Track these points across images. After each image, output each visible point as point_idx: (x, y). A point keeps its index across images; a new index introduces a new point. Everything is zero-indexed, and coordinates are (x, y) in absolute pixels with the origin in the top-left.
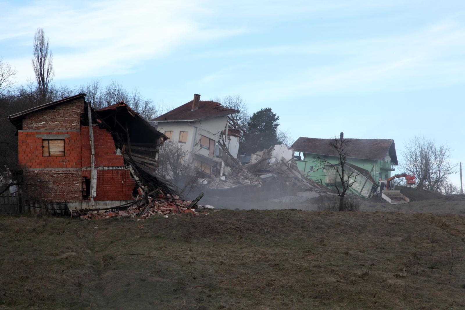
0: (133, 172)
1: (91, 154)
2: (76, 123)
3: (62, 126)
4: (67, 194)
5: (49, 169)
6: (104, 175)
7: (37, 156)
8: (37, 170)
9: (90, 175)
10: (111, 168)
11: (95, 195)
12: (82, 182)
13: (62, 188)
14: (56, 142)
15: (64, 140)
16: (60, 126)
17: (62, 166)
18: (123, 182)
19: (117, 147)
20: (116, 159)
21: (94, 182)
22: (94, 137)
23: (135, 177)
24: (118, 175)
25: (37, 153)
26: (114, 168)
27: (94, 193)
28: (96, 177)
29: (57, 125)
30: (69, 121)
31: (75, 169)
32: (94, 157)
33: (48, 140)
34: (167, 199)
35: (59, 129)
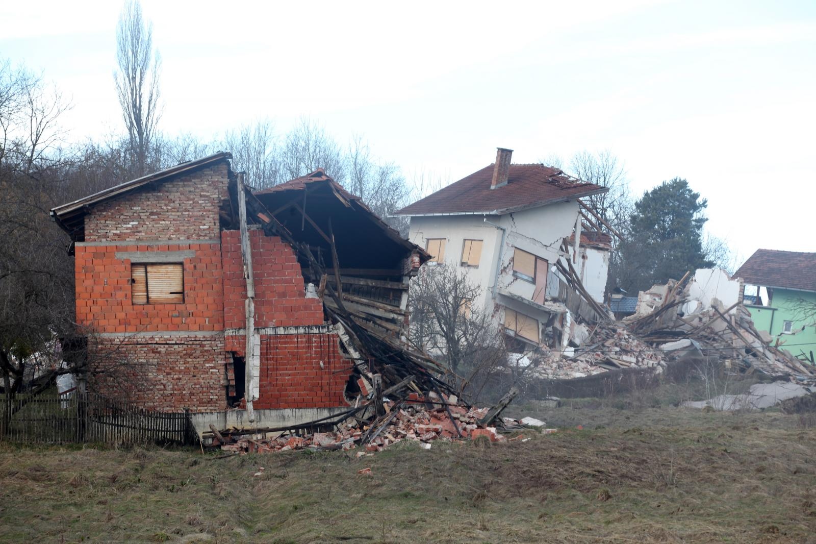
0: (345, 338)
1: (246, 297)
2: (209, 224)
3: (177, 231)
4: (192, 394)
5: (148, 335)
6: (277, 348)
7: (120, 304)
8: (119, 337)
9: (244, 348)
10: (293, 331)
11: (257, 396)
12: (226, 365)
13: (179, 379)
14: (163, 269)
15: (181, 264)
16: (172, 229)
17: (177, 328)
18: (322, 364)
19: (307, 280)
20: (306, 308)
21: (253, 366)
22: (253, 255)
23: (351, 350)
24: (309, 347)
25: (120, 296)
26: (301, 331)
27: (253, 390)
28: (257, 352)
29: (166, 229)
30: (192, 220)
31: (208, 334)
32: (252, 305)
33: (145, 265)
34: (429, 404)
35: (170, 239)
